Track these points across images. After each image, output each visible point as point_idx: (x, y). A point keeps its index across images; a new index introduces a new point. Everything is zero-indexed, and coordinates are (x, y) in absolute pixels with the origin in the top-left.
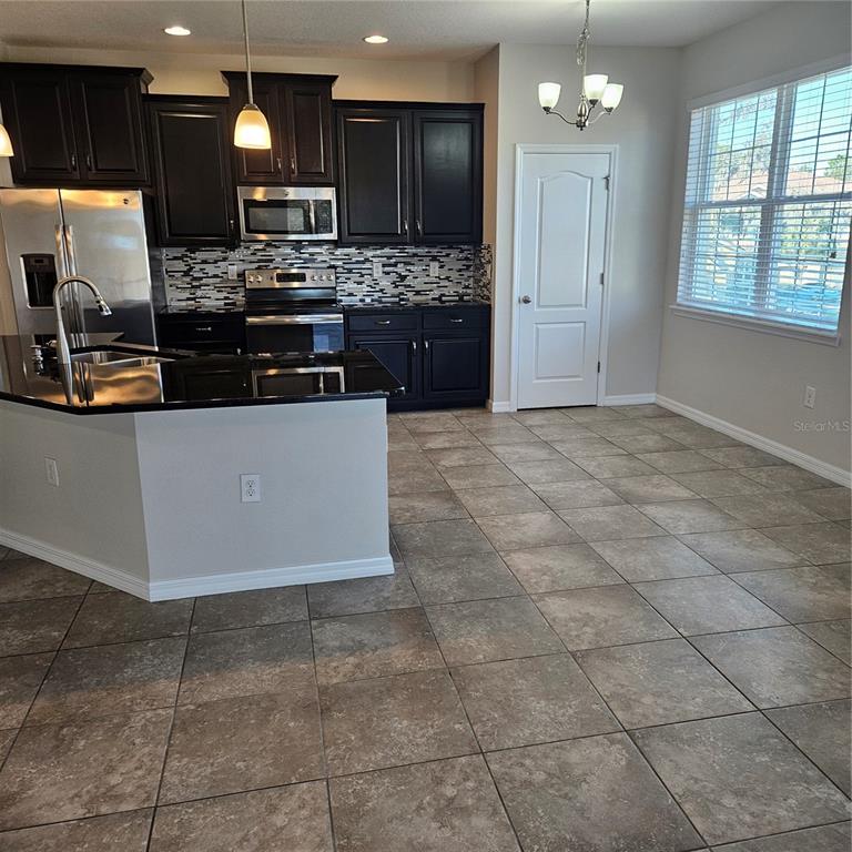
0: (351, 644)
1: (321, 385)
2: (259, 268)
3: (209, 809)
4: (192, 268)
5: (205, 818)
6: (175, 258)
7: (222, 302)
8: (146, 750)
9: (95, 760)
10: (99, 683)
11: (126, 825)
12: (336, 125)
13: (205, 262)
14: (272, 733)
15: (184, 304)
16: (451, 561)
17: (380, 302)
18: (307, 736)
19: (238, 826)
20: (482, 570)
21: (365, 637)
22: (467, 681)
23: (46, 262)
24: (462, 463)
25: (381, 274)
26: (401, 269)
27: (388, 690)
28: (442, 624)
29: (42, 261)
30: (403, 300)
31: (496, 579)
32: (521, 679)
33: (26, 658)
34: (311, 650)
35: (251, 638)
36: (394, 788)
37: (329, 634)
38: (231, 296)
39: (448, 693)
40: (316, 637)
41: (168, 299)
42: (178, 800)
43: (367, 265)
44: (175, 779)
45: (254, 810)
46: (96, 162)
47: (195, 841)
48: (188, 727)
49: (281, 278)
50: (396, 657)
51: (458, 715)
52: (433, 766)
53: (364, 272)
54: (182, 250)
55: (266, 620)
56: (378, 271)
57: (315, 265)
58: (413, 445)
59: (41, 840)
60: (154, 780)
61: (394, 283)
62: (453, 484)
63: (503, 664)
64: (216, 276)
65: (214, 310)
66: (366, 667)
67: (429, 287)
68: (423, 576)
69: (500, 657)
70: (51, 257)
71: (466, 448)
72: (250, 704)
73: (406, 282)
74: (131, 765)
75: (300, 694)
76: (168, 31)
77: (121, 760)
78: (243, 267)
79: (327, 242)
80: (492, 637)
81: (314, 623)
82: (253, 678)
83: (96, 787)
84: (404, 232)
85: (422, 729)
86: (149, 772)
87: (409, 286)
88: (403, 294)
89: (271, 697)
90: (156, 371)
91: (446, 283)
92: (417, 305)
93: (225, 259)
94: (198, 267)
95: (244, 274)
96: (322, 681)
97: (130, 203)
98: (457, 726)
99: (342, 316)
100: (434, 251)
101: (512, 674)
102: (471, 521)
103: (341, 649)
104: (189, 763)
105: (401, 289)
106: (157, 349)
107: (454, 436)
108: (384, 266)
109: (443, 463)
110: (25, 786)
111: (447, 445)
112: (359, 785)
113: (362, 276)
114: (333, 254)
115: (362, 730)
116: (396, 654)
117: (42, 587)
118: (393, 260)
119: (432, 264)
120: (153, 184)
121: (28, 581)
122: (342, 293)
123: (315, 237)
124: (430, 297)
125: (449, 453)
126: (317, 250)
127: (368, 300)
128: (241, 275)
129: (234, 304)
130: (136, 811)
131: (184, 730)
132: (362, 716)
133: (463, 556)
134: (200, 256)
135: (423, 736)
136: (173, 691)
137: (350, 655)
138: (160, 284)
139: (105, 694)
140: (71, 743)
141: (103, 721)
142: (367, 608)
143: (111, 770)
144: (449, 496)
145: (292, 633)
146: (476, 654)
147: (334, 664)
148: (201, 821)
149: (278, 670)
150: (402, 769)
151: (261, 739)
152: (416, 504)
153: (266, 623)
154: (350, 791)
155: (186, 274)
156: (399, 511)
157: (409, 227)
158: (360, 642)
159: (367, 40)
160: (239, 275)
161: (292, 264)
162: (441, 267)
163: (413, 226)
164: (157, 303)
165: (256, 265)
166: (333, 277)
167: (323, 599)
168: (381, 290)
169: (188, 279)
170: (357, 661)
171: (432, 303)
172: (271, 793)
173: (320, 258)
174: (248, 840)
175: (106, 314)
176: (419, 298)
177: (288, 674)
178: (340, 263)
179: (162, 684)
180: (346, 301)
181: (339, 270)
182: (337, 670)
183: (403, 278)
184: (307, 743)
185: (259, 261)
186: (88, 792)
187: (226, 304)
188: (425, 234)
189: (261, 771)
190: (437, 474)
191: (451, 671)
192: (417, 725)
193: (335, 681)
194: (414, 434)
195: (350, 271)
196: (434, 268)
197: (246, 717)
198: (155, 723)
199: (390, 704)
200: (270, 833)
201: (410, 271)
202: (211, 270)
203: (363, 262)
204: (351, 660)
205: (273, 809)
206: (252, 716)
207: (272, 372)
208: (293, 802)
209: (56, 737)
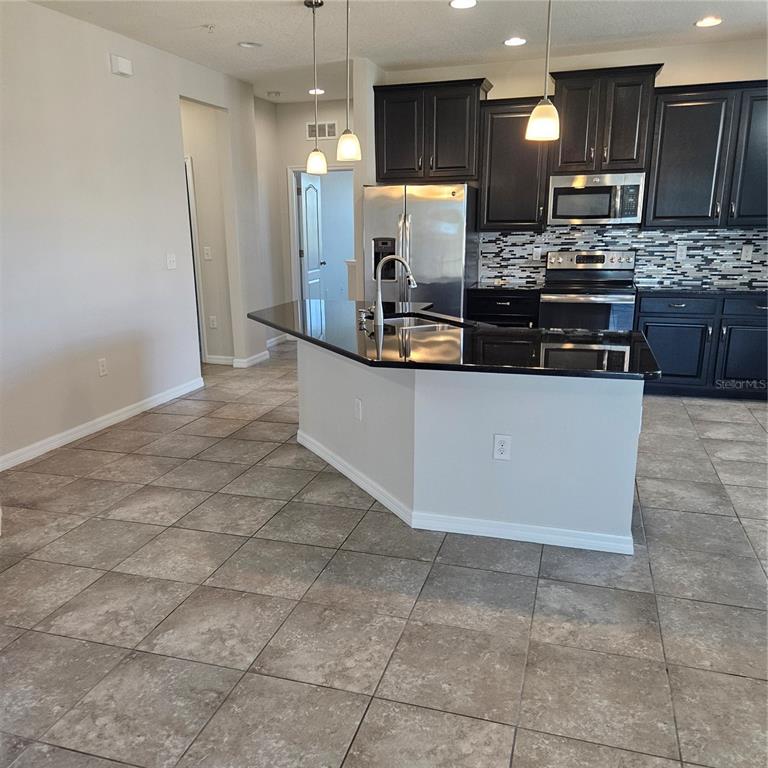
0: (571, 610)
1: (605, 362)
2: (562, 250)
3: (411, 715)
4: (502, 250)
5: (406, 721)
6: (490, 242)
7: (524, 281)
8: (378, 647)
9: (341, 643)
10: (358, 583)
11: (349, 703)
12: (655, 112)
13: (514, 245)
14: (479, 669)
15: (491, 281)
16: (700, 557)
17: (680, 285)
18: (508, 682)
19: (430, 738)
20: (734, 575)
21: (587, 608)
22: (684, 684)
23: (389, 243)
24: (743, 458)
25: (684, 257)
26: (708, 252)
27: (597, 665)
28: (672, 617)
29: (386, 244)
30: (706, 283)
31: (749, 587)
32: (749, 700)
33: (317, 549)
34: (533, 607)
35: (483, 579)
36: (578, 761)
37: (554, 596)
38: (533, 275)
39: (660, 689)
40: (540, 595)
41: (480, 276)
42: (390, 698)
43: (671, 248)
44: (393, 680)
45: (446, 730)
46: (437, 162)
47: (394, 737)
48: (414, 640)
49: (580, 259)
50: (613, 636)
51: (665, 714)
52: (624, 755)
53: (665, 255)
54: (497, 234)
55: (500, 567)
56: (681, 253)
57: (616, 248)
58: (690, 432)
59: (289, 692)
60: (376, 674)
61: (699, 266)
62: (725, 478)
63: (732, 679)
64: (522, 257)
65: (517, 288)
66: (580, 637)
67: (738, 271)
68: (665, 565)
69: (730, 670)
70: (393, 241)
71: (752, 443)
72: (467, 637)
73: (712, 266)
74: (365, 656)
75: (513, 642)
76: (507, 43)
77: (358, 649)
78: (546, 249)
79: (631, 225)
80: (726, 646)
81: (541, 581)
82: (474, 616)
83: (336, 664)
84: (715, 215)
85: (621, 714)
86: (376, 666)
87: (716, 270)
88: (706, 277)
89: (486, 636)
90: (459, 337)
91: (760, 268)
92: (721, 289)
93: (532, 242)
94: (508, 249)
95: (547, 256)
96: (535, 637)
97: (457, 195)
98: (660, 725)
99: (634, 297)
100: (750, 235)
101: (739, 692)
102: (736, 520)
103: (561, 612)
104: (406, 670)
105: (706, 273)
106: (462, 320)
107: (741, 429)
108: (689, 249)
109: (719, 454)
110: (291, 646)
111: (730, 437)
112: (545, 744)
113: (664, 258)
114: (636, 237)
115: (560, 695)
116: (614, 633)
117: (340, 497)
118: (700, 244)
119: (745, 247)
120: (479, 178)
121: (333, 491)
122: (640, 275)
123: (618, 221)
124: (737, 282)
125: (731, 446)
126: (620, 233)
127: (667, 283)
128: (545, 257)
129: (535, 282)
130: (358, 694)
131: (410, 641)
132: (564, 681)
133: (716, 555)
134: (511, 239)
135: (620, 722)
136: (409, 606)
137: (567, 621)
138: (475, 263)
139: (361, 592)
140: (328, 624)
141: (354, 613)
142: (596, 581)
143: (349, 654)
144: (718, 490)
145: (519, 584)
146: (703, 658)
147: (550, 625)
148: (402, 722)
149: (498, 614)
150: (590, 745)
151: (468, 670)
152: (675, 491)
153: (498, 569)
154: (535, 747)
155: (497, 255)
156: (655, 495)
157: (722, 210)
158: (581, 611)
159: (699, 24)
160: (542, 257)
161: (593, 247)
162: (757, 251)
163: (727, 208)
164: (468, 280)
165: (559, 248)
166: (632, 260)
167: (556, 562)
168: (683, 273)
169: (498, 259)
170: (572, 628)
171: (740, 289)
172: (465, 720)
173: (622, 241)
174: (435, 754)
175: (413, 287)
176: (724, 283)
177: (506, 621)
178: (642, 246)
179: (403, 598)
180: (642, 283)
181: (639, 253)
182: (551, 631)
183: (709, 261)
184: (508, 688)
185: (563, 244)
186: (330, 666)
187: (527, 282)
188: (739, 216)
189: (462, 697)
190: (708, 465)
191: (669, 669)
192: (617, 709)
193: (547, 640)
194: (694, 420)
195: (652, 254)
196: (748, 253)
197: (461, 647)
198: (389, 628)
199: (594, 679)
200: (454, 756)
201: (718, 254)
202: (518, 251)
203: (667, 245)
204: (567, 626)
205: (462, 736)
206: (466, 646)
207: (569, 346)
208: (481, 737)
209: (320, 615)
